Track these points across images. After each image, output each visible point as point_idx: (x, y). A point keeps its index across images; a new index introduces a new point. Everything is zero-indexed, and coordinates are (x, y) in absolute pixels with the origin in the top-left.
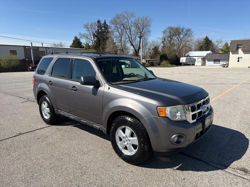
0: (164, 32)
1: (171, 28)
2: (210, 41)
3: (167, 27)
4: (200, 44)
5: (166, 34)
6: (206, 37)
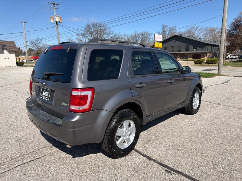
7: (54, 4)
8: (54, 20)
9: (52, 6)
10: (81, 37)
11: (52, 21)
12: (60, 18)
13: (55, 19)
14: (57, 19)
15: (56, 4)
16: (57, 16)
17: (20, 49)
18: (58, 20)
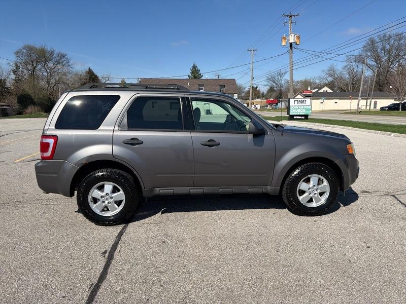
0: (17, 53)
1: (30, 49)
2: (96, 76)
3: (23, 45)
4: (80, 79)
5: (22, 58)
6: (89, 69)
7: (290, 17)
8: (287, 42)
9: (287, 20)
10: (354, 64)
11: (284, 44)
12: (298, 38)
13: (289, 40)
14: (292, 39)
15: (294, 16)
16: (292, 35)
17: (258, 89)
18: (292, 41)
